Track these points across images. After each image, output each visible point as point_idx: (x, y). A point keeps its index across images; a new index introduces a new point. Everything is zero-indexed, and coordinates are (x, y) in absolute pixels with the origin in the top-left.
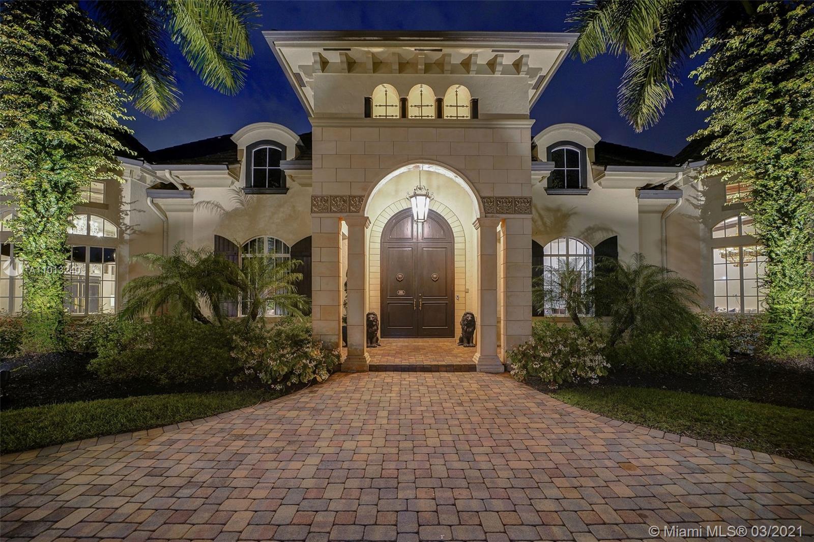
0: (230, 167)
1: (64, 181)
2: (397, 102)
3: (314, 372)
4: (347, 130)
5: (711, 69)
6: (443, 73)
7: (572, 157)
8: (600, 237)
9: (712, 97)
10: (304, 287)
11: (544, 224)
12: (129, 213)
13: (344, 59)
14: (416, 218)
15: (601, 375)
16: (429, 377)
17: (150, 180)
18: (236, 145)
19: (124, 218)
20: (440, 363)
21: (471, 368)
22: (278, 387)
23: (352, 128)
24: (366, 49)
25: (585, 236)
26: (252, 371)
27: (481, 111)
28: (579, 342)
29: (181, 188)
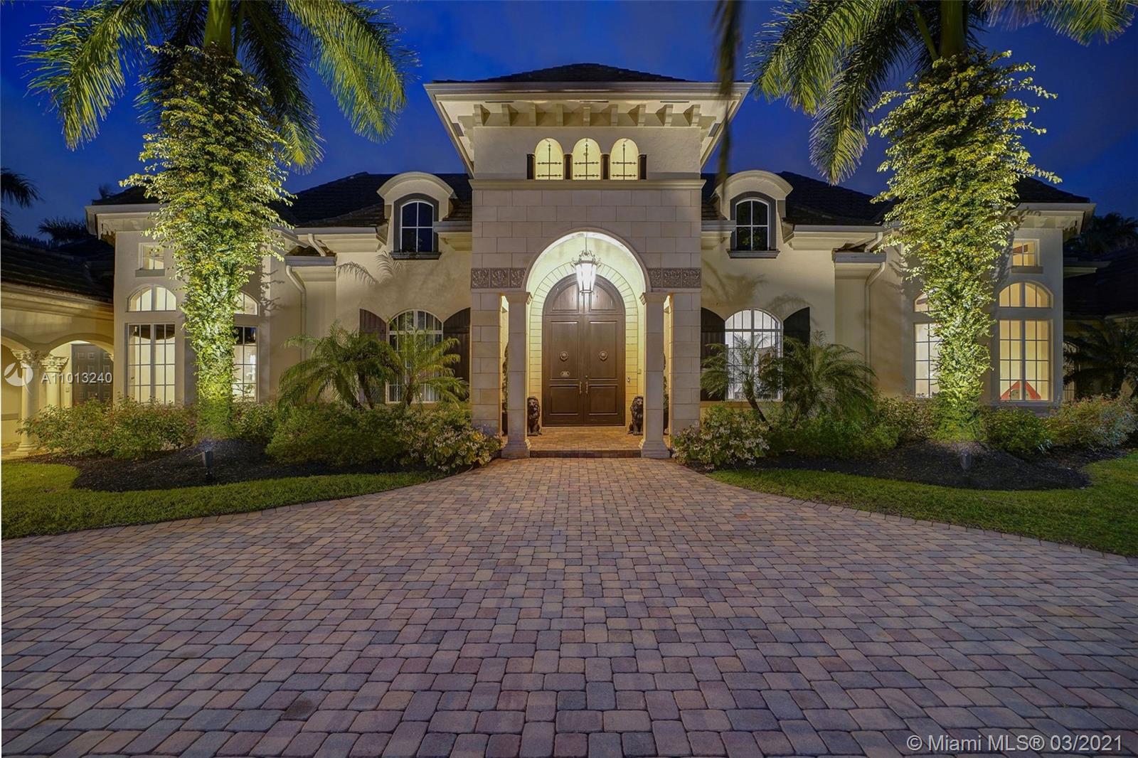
0: (379, 228)
1: (233, 262)
2: (561, 159)
3: (477, 455)
4: (508, 194)
5: (893, 124)
6: (610, 125)
7: (760, 210)
8: (790, 309)
9: (893, 156)
10: (461, 370)
11: (726, 294)
12: (269, 285)
13: (507, 111)
14: (581, 289)
15: (758, 456)
16: (591, 463)
17: (289, 244)
18: (383, 200)
19: (264, 292)
20: (603, 449)
21: (636, 454)
22: (444, 468)
23: (514, 192)
24: (529, 101)
25: (772, 309)
26: (416, 454)
27: (648, 170)
28: (743, 425)
29: (323, 255)
